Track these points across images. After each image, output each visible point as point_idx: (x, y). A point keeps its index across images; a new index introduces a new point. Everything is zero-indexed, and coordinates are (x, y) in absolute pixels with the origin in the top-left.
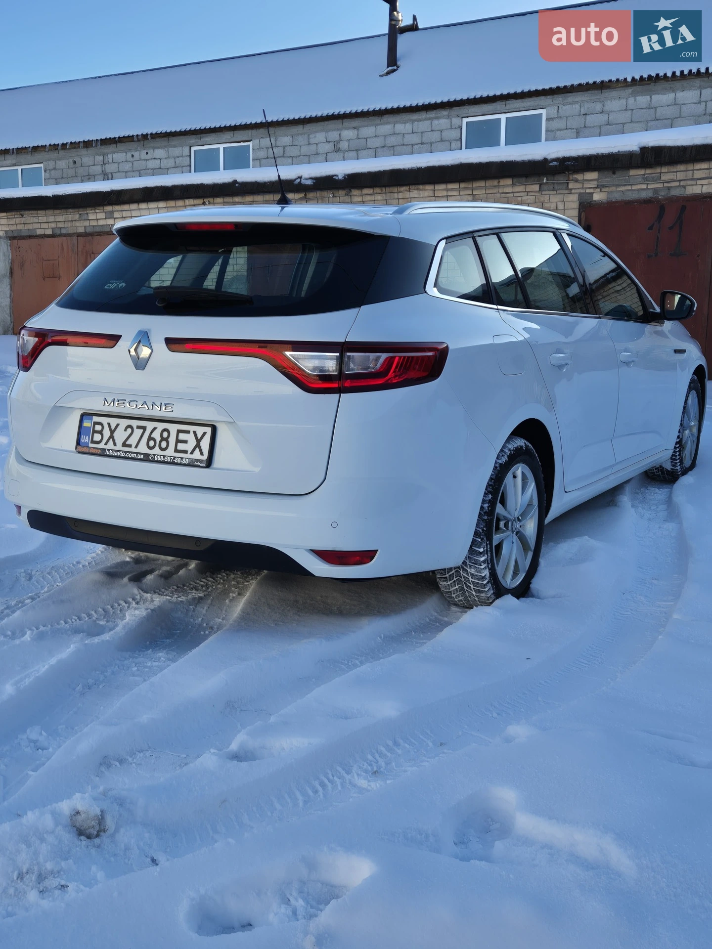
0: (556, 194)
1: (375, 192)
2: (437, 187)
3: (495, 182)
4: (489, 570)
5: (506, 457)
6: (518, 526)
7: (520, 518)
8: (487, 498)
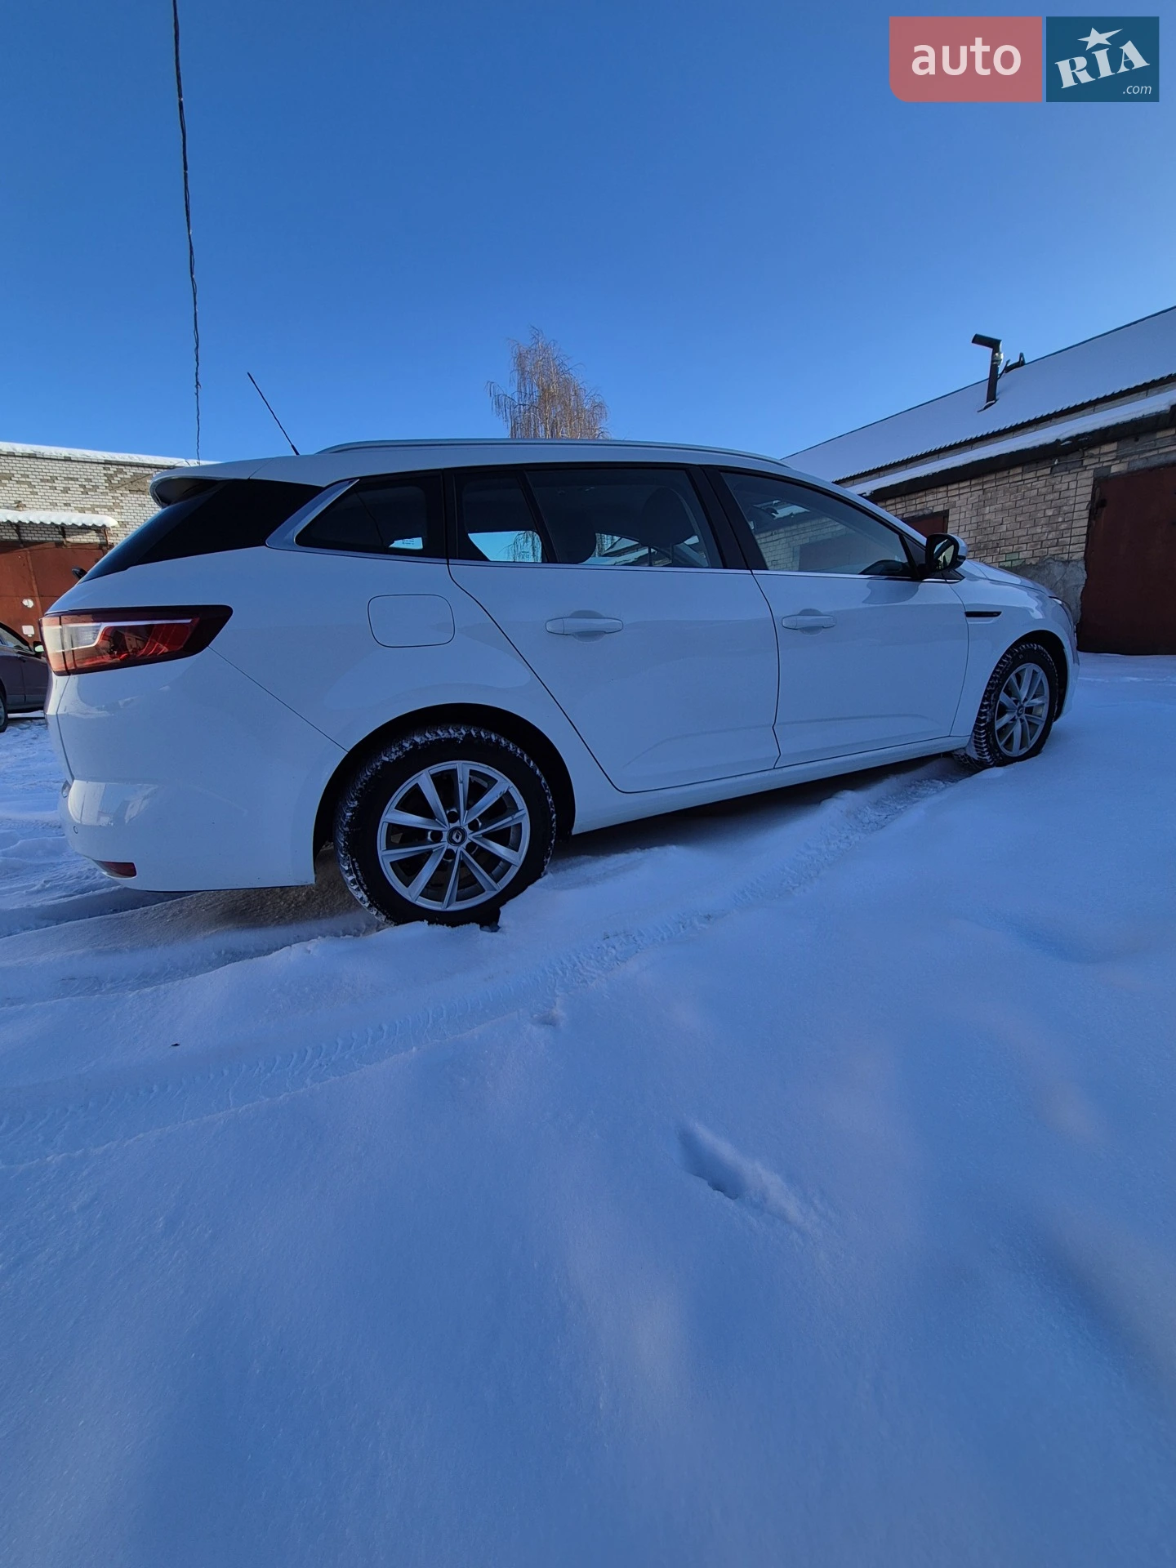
0: (1069, 474)
3: (1005, 474)
4: (365, 892)
5: (400, 753)
6: (471, 836)
7: (473, 826)
8: (352, 806)
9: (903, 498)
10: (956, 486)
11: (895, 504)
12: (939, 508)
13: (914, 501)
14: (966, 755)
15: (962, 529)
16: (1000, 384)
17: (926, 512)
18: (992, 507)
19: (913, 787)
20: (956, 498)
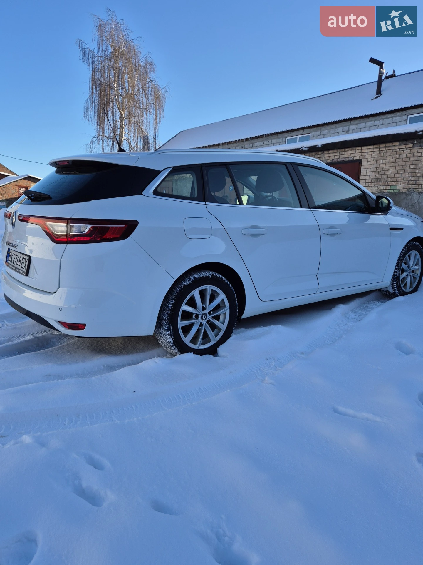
0: (421, 148)
1: (335, 152)
2: (363, 148)
3: (391, 144)
4: (173, 339)
5: (190, 282)
6: (209, 317)
7: (210, 313)
8: (172, 302)
9: (338, 150)
10: (365, 147)
11: (334, 153)
12: (357, 158)
13: (344, 152)
14: (387, 290)
15: (368, 170)
16: (384, 85)
17: (350, 159)
18: (384, 161)
19: (366, 304)
20: (366, 154)
